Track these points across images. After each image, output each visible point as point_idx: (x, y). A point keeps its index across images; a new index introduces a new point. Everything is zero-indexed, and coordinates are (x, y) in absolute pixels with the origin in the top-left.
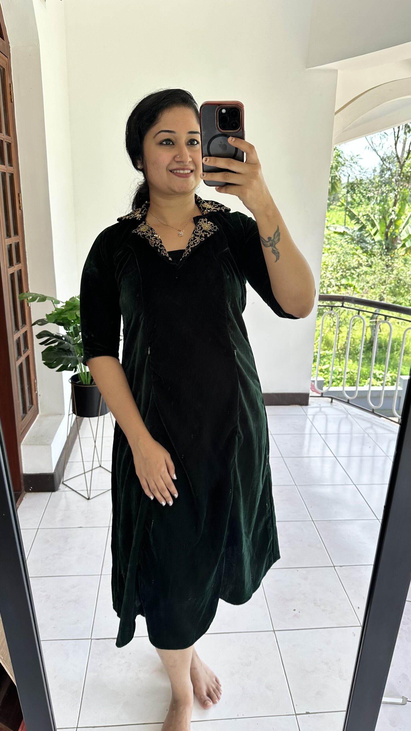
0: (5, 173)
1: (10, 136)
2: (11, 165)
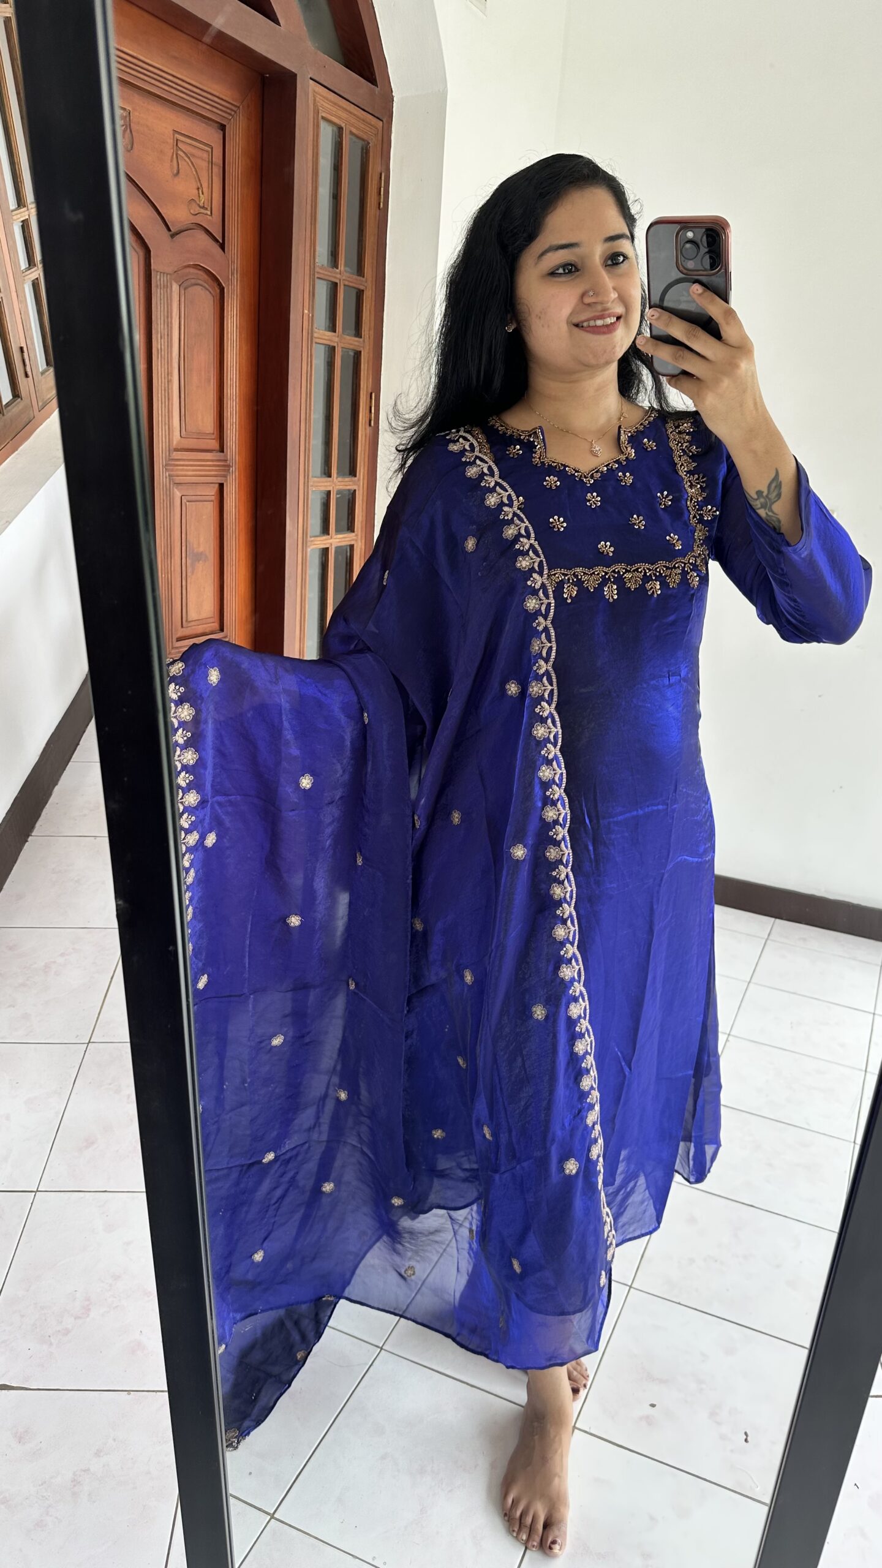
0: (334, 347)
1: (364, 277)
2: (358, 333)
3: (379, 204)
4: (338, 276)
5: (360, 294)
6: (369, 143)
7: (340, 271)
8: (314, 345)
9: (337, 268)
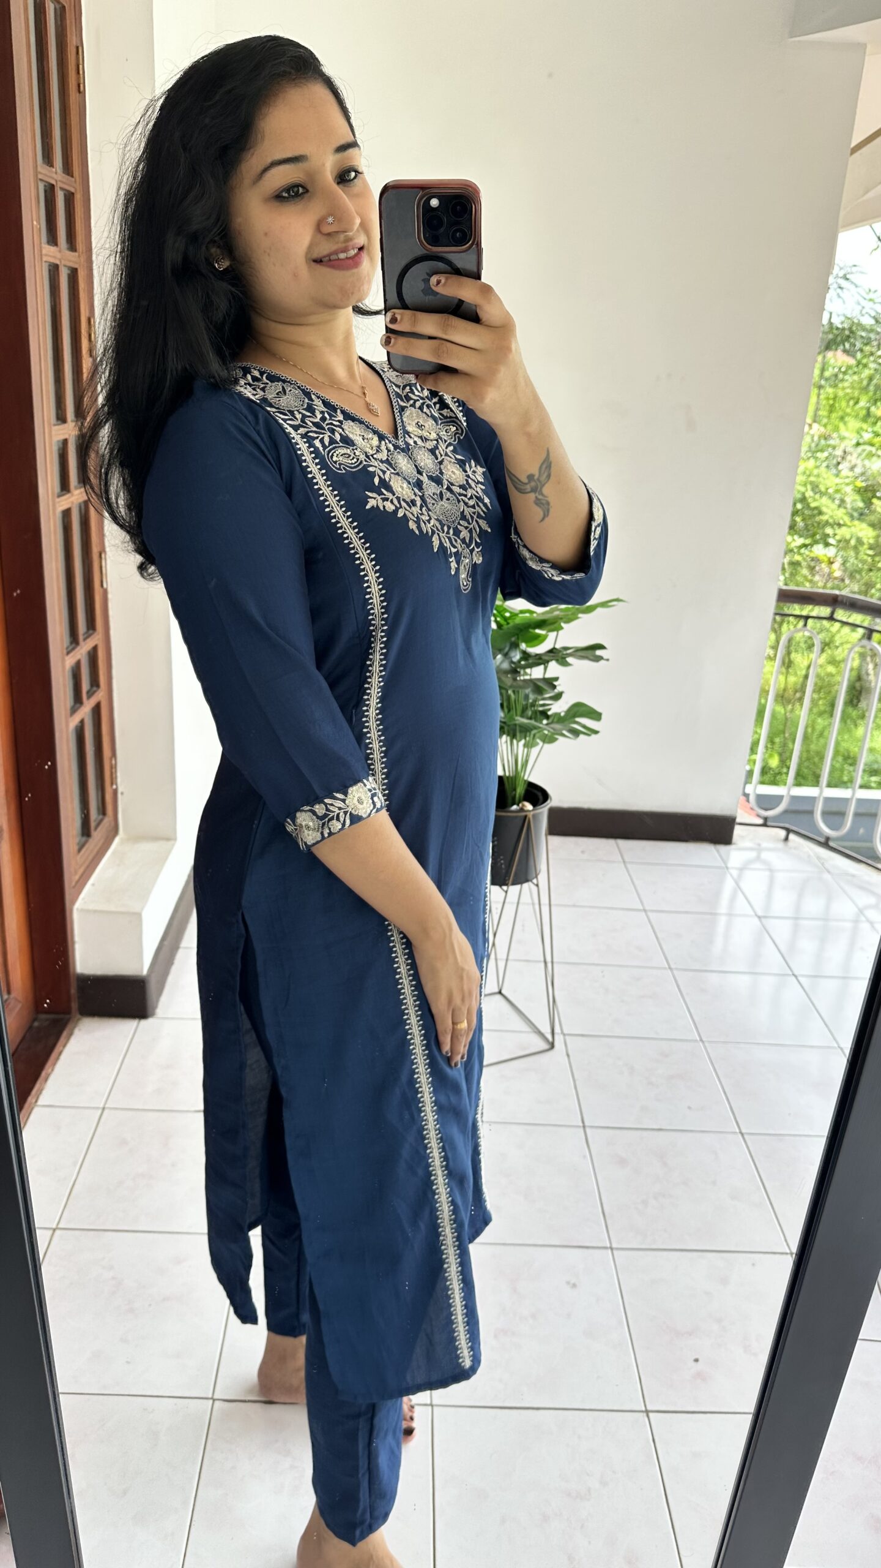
0: (58, 265)
1: (72, 176)
2: (72, 245)
3: (79, 86)
4: (54, 176)
5: (69, 198)
6: (64, 7)
7: (56, 170)
8: (44, 264)
9: (52, 166)
